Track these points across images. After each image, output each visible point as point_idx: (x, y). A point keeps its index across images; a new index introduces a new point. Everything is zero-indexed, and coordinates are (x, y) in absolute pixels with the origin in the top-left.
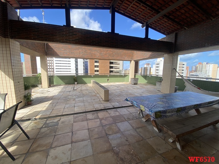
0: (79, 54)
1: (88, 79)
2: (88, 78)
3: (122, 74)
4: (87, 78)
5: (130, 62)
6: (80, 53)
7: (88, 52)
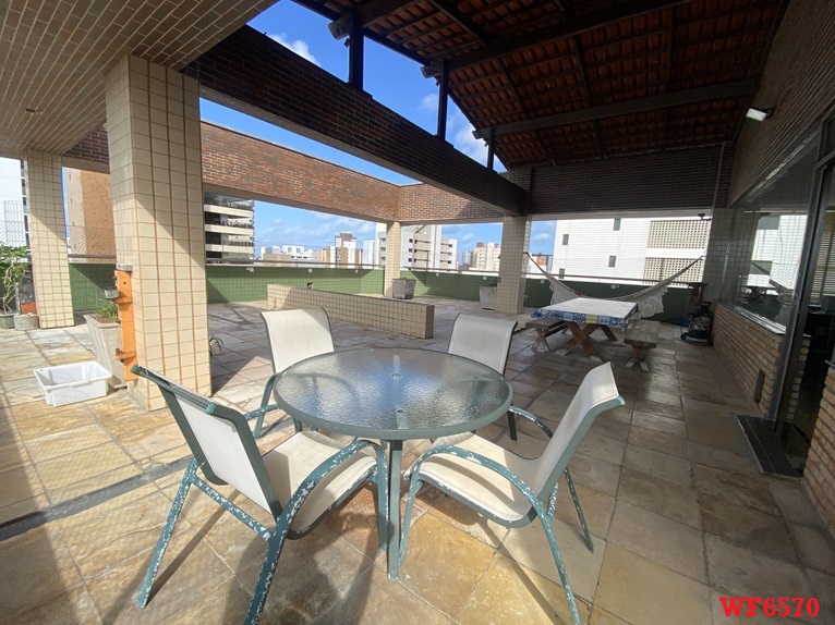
0: (229, 173)
1: (230, 280)
2: (233, 277)
3: (349, 267)
4: (228, 277)
5: (388, 228)
6: (232, 168)
7: (261, 169)
